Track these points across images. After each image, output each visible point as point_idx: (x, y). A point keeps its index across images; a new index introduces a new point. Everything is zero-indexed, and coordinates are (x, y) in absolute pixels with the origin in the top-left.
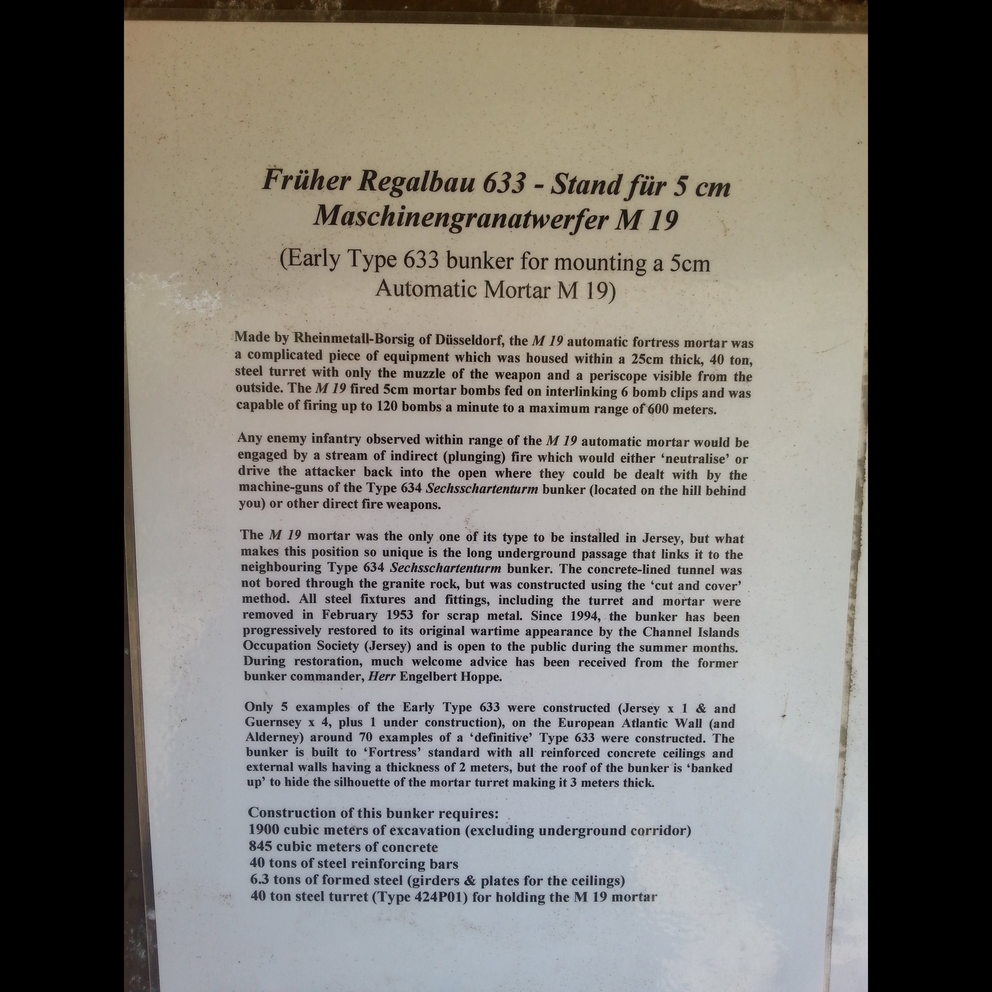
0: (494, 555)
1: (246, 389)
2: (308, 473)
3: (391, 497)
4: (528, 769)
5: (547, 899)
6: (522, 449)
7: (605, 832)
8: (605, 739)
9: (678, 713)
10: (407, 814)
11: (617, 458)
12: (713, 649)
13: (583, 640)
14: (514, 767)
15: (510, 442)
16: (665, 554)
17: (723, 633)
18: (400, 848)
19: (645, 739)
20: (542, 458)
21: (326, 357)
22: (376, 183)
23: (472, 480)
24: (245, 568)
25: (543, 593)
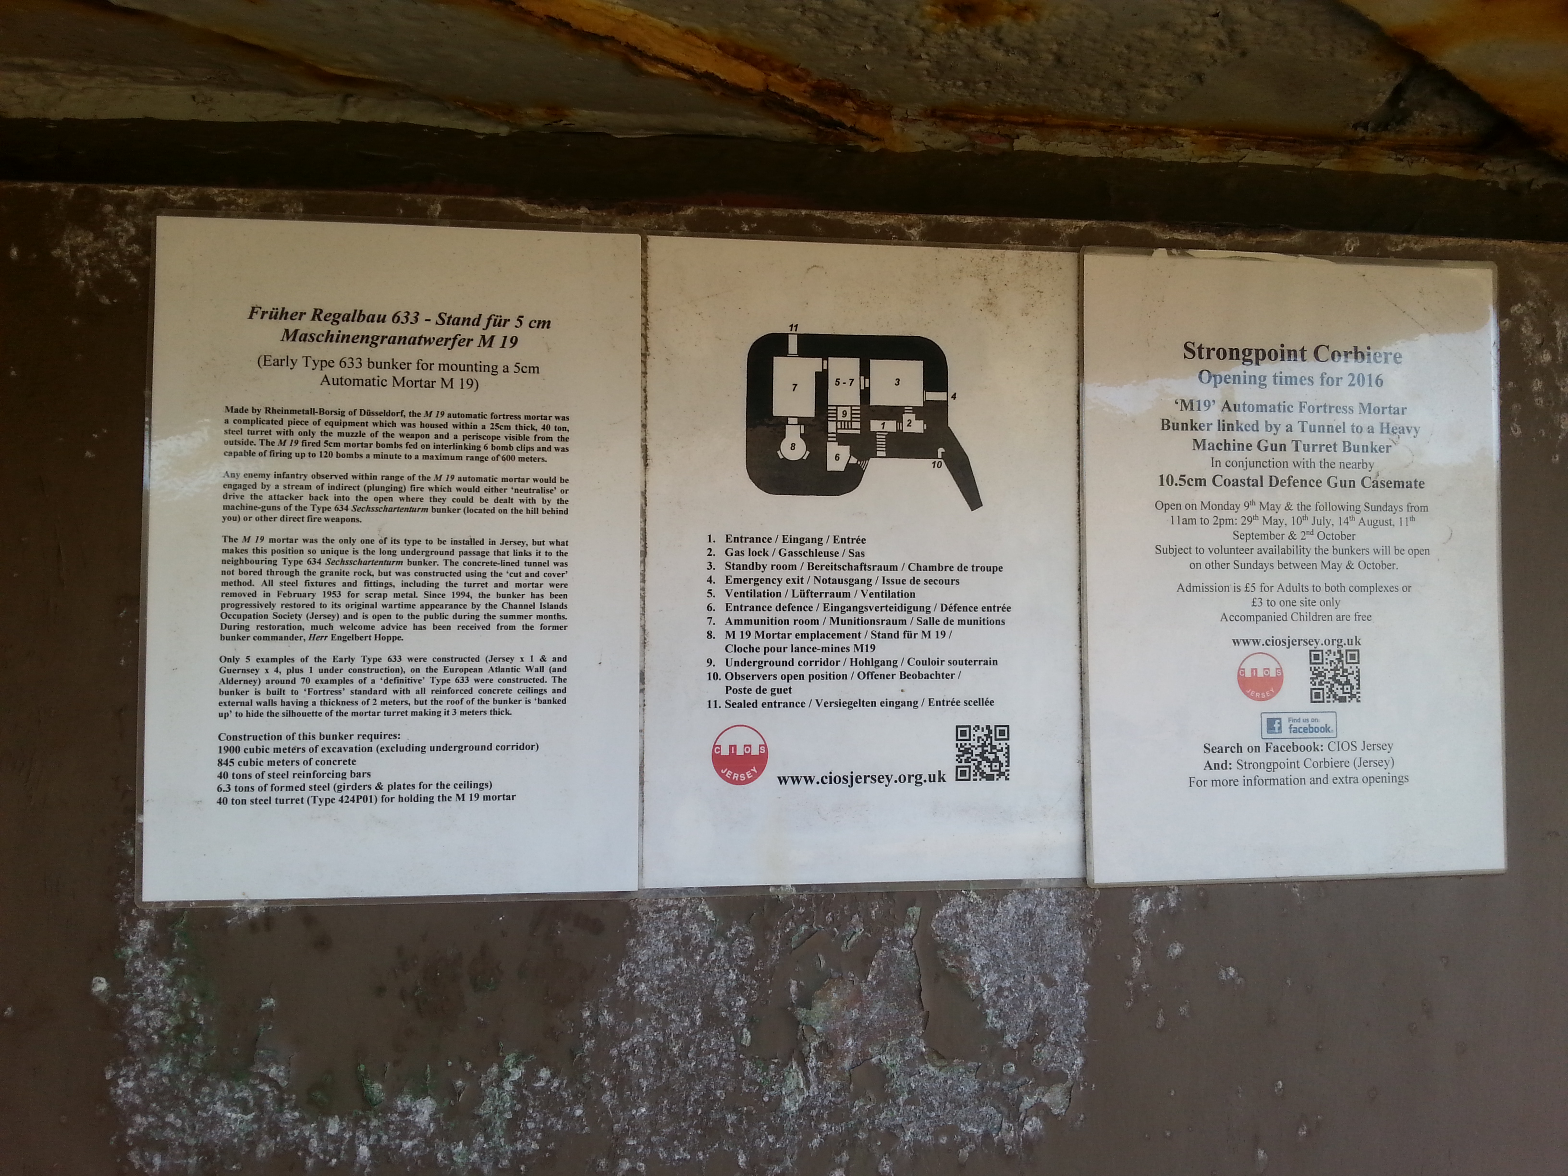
0: (398, 553)
1: (231, 443)
2: (271, 498)
3: (327, 514)
4: (421, 703)
5: (436, 799)
6: (418, 483)
7: (477, 748)
8: (477, 681)
9: (527, 662)
10: (334, 737)
11: (482, 489)
12: (550, 617)
13: (460, 612)
14: (411, 702)
15: (409, 478)
16: (515, 553)
17: (556, 607)
18: (329, 762)
19: (504, 681)
20: (430, 489)
21: (286, 423)
22: (322, 317)
23: (383, 504)
24: (224, 562)
25: (432, 579)
